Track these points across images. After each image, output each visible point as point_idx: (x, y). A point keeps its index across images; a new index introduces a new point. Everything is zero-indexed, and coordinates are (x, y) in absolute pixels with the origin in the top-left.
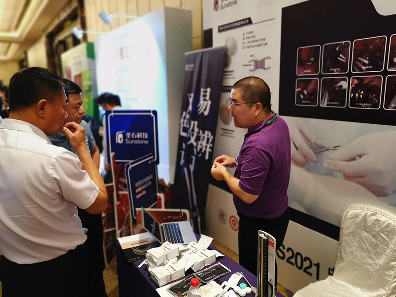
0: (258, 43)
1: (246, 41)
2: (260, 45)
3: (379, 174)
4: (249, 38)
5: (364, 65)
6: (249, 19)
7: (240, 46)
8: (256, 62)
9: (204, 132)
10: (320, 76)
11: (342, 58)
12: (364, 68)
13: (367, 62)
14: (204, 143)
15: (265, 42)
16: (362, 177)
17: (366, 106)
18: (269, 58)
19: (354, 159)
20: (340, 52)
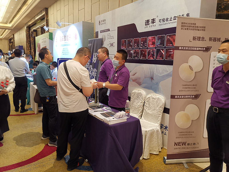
0: (111, 38)
1: (108, 36)
2: (112, 38)
3: (140, 78)
4: (109, 36)
5: (136, 46)
6: (109, 29)
7: (106, 38)
8: (111, 44)
9: (94, 69)
10: (127, 49)
11: (131, 44)
12: (136, 47)
13: (136, 45)
14: (94, 73)
15: (113, 37)
16: (136, 80)
17: (136, 58)
18: (114, 43)
19: (134, 75)
20: (130, 42)
